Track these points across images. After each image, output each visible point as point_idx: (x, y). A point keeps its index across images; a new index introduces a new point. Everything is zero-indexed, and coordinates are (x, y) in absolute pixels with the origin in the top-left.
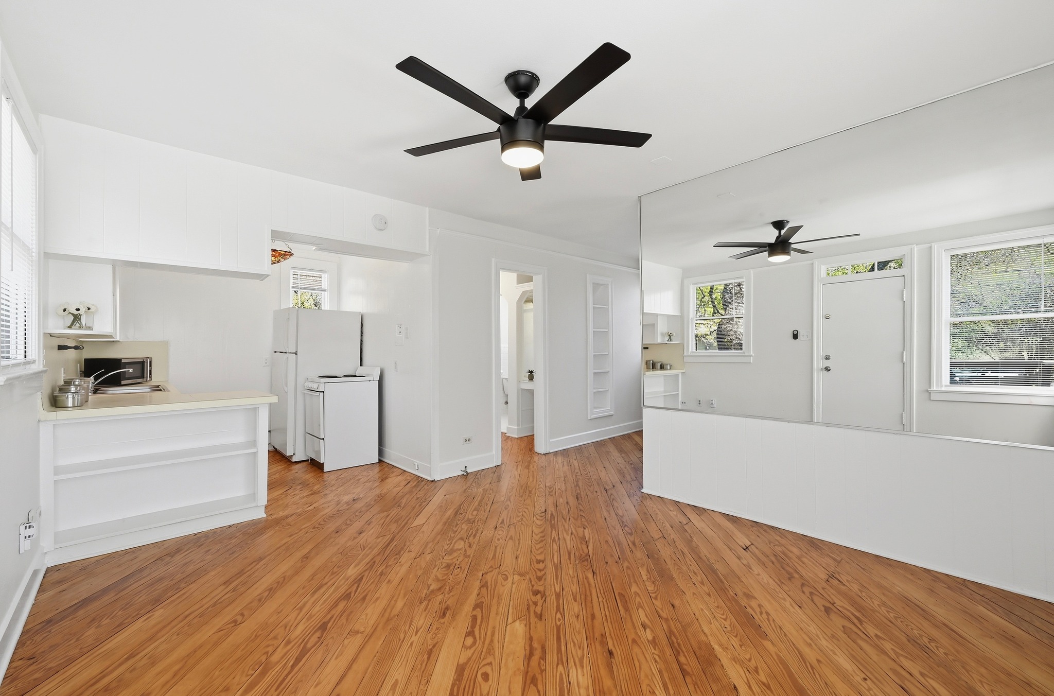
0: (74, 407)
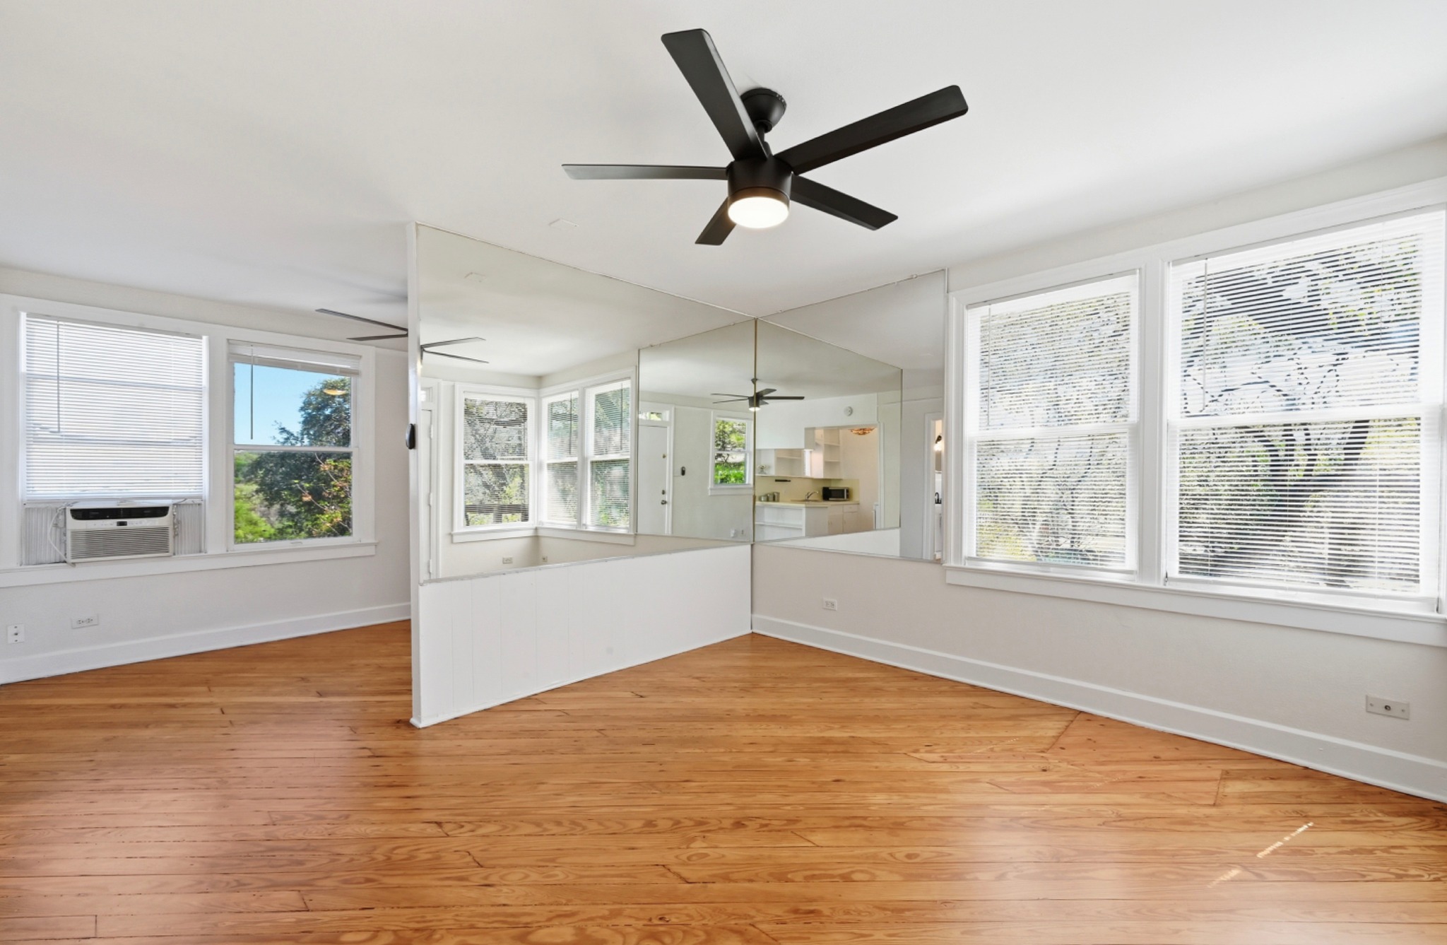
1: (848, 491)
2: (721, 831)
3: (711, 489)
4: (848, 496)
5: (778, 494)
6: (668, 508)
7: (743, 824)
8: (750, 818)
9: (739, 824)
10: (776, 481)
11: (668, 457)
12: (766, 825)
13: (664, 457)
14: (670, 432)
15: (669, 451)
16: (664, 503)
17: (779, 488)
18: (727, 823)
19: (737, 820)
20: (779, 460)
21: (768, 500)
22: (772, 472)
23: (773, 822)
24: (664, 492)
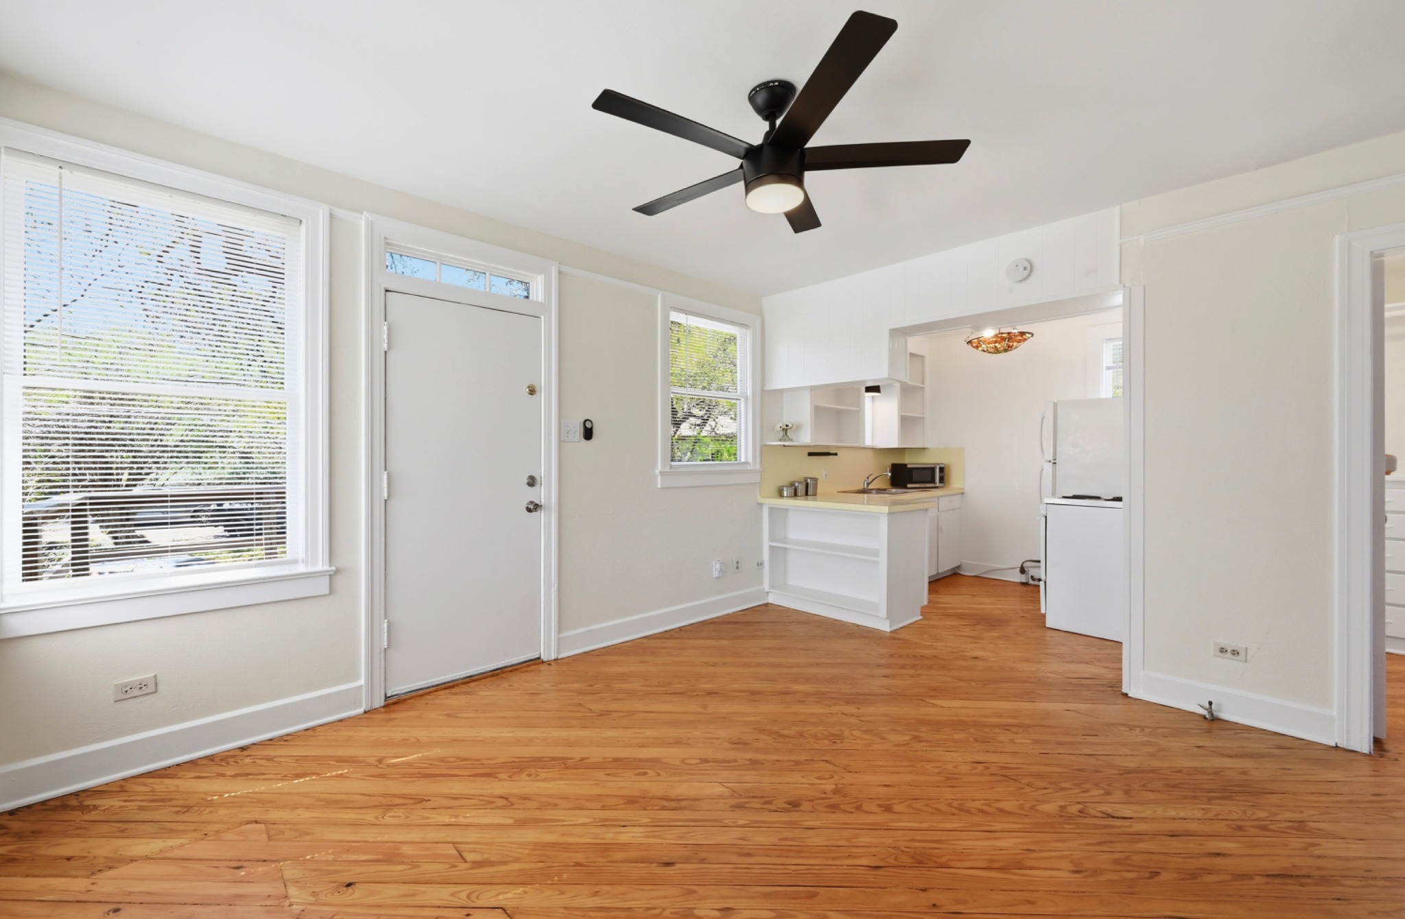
1: (942, 470)
2: (811, 798)
3: (661, 473)
4: (942, 480)
5: (815, 480)
6: (546, 522)
7: (790, 804)
8: (784, 810)
9: (794, 805)
10: (810, 454)
11: (542, 396)
12: (766, 803)
13: (532, 391)
14: (548, 329)
15: (547, 380)
16: (533, 508)
17: (815, 468)
18: (806, 806)
19: (796, 809)
20: (818, 411)
21: (795, 494)
22: (806, 438)
23: (759, 806)
24: (532, 482)
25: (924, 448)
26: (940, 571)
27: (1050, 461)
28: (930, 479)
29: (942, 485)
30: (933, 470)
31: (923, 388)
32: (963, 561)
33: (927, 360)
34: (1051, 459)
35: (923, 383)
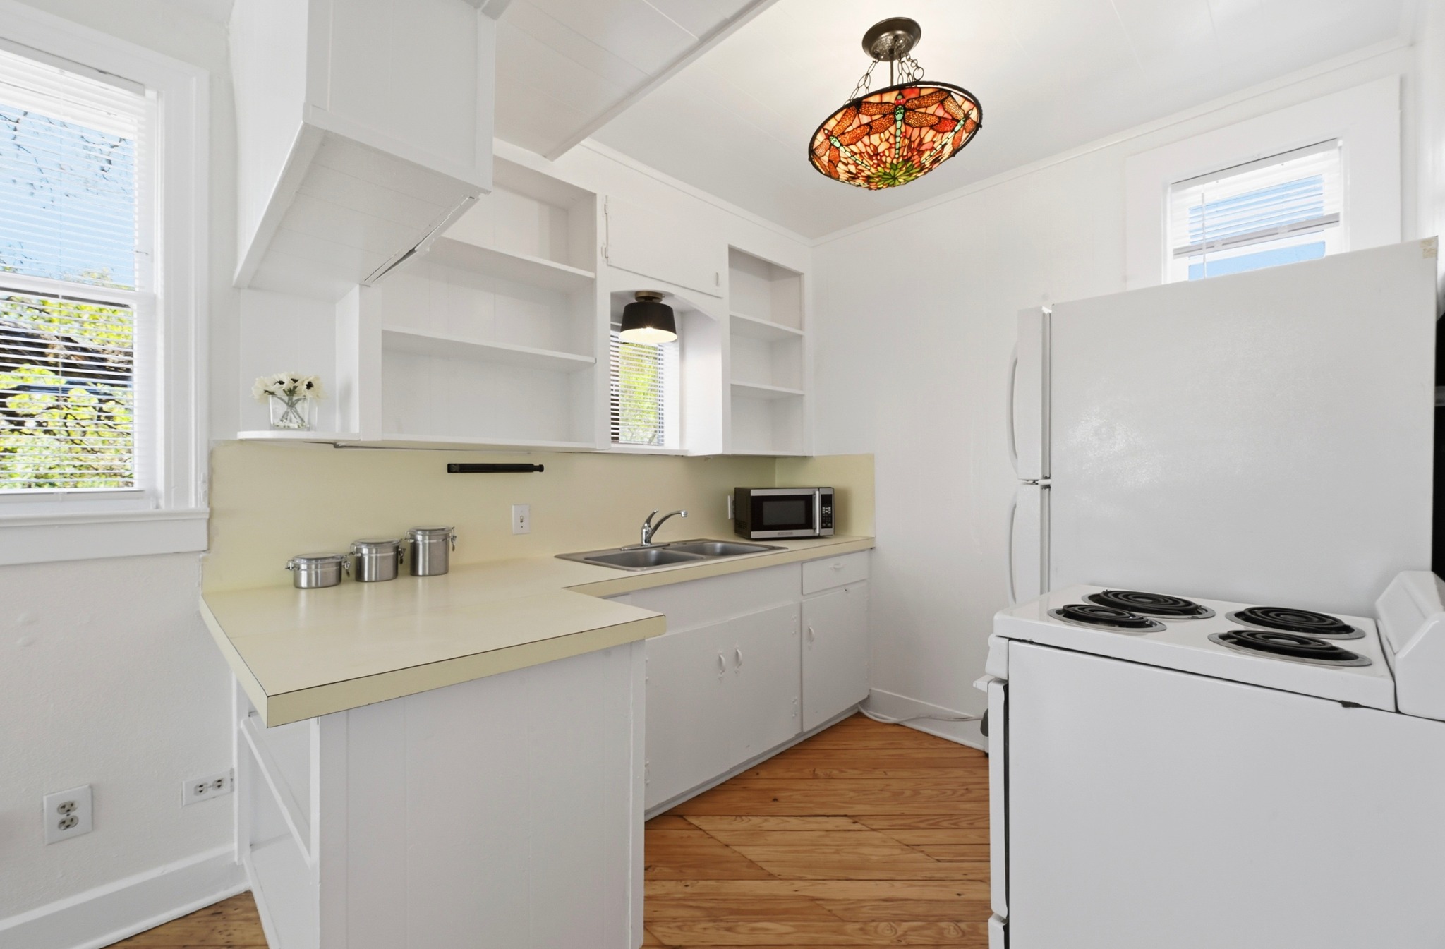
0: (309, 587)
1: (827, 500)
4: (827, 521)
5: (447, 535)
25: (806, 457)
26: (806, 730)
27: (1035, 482)
28: (802, 521)
29: (825, 532)
30: (808, 500)
31: (800, 337)
32: (873, 689)
33: (808, 281)
34: (1038, 476)
35: (801, 328)
